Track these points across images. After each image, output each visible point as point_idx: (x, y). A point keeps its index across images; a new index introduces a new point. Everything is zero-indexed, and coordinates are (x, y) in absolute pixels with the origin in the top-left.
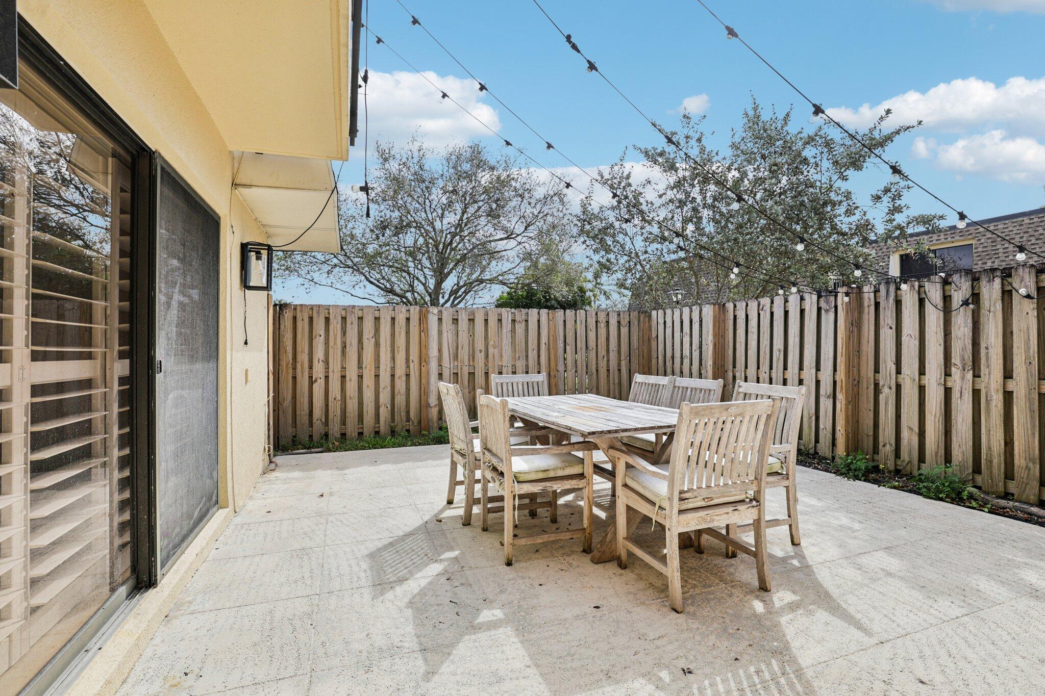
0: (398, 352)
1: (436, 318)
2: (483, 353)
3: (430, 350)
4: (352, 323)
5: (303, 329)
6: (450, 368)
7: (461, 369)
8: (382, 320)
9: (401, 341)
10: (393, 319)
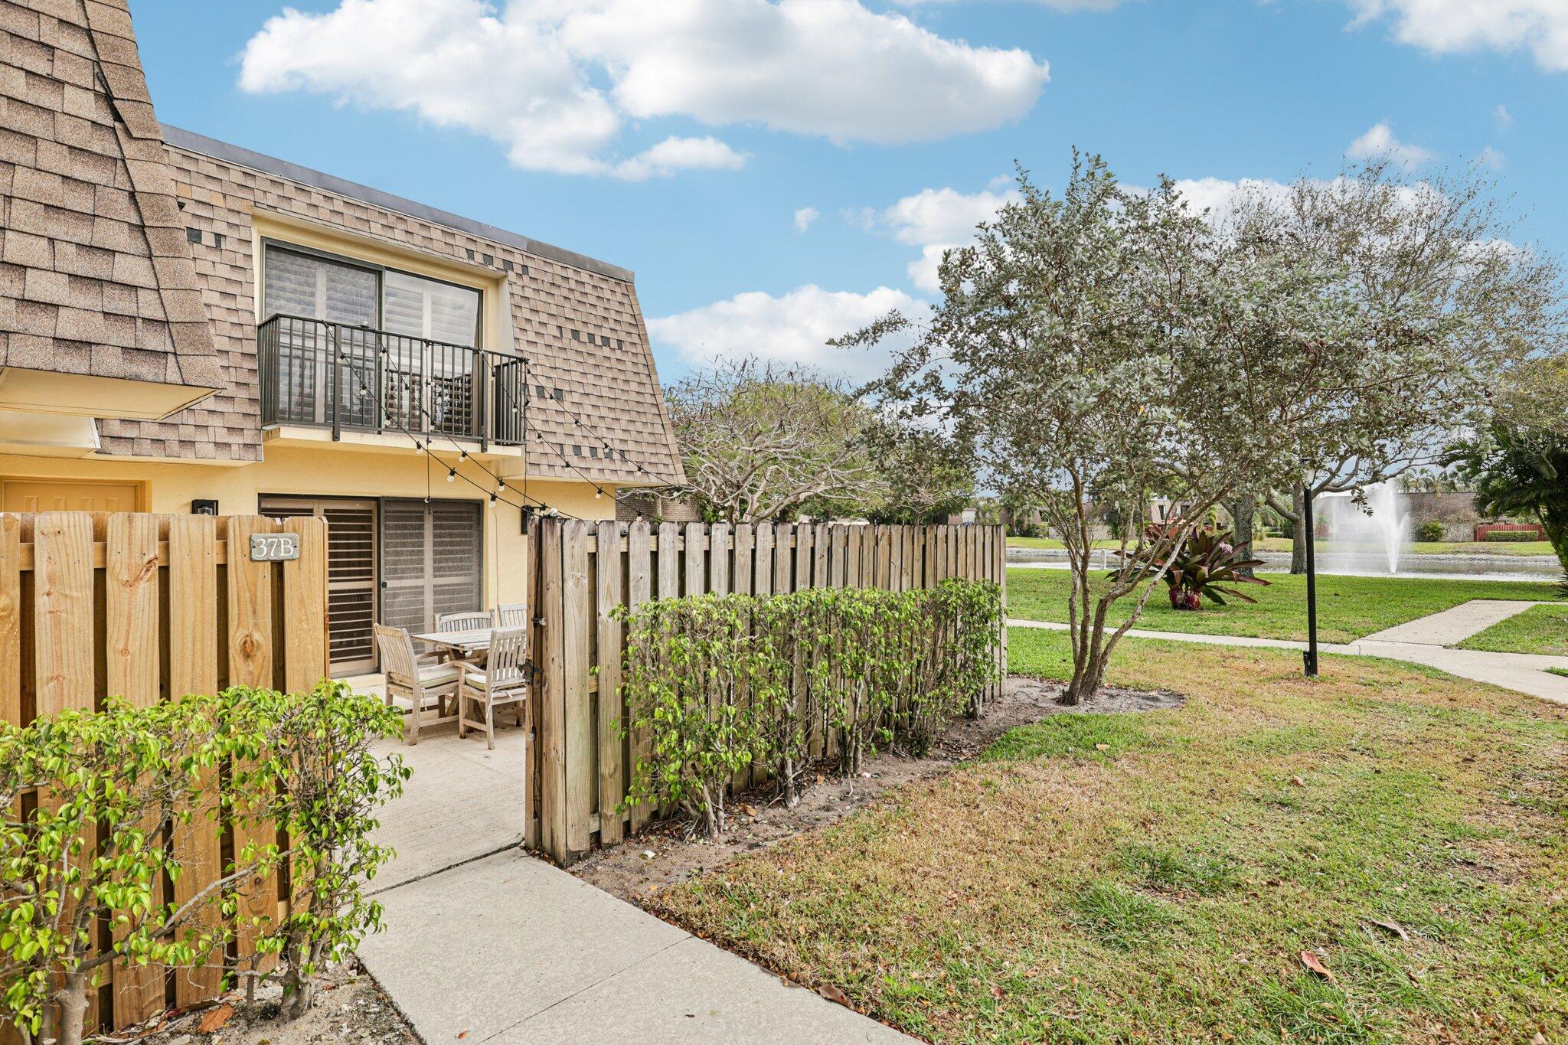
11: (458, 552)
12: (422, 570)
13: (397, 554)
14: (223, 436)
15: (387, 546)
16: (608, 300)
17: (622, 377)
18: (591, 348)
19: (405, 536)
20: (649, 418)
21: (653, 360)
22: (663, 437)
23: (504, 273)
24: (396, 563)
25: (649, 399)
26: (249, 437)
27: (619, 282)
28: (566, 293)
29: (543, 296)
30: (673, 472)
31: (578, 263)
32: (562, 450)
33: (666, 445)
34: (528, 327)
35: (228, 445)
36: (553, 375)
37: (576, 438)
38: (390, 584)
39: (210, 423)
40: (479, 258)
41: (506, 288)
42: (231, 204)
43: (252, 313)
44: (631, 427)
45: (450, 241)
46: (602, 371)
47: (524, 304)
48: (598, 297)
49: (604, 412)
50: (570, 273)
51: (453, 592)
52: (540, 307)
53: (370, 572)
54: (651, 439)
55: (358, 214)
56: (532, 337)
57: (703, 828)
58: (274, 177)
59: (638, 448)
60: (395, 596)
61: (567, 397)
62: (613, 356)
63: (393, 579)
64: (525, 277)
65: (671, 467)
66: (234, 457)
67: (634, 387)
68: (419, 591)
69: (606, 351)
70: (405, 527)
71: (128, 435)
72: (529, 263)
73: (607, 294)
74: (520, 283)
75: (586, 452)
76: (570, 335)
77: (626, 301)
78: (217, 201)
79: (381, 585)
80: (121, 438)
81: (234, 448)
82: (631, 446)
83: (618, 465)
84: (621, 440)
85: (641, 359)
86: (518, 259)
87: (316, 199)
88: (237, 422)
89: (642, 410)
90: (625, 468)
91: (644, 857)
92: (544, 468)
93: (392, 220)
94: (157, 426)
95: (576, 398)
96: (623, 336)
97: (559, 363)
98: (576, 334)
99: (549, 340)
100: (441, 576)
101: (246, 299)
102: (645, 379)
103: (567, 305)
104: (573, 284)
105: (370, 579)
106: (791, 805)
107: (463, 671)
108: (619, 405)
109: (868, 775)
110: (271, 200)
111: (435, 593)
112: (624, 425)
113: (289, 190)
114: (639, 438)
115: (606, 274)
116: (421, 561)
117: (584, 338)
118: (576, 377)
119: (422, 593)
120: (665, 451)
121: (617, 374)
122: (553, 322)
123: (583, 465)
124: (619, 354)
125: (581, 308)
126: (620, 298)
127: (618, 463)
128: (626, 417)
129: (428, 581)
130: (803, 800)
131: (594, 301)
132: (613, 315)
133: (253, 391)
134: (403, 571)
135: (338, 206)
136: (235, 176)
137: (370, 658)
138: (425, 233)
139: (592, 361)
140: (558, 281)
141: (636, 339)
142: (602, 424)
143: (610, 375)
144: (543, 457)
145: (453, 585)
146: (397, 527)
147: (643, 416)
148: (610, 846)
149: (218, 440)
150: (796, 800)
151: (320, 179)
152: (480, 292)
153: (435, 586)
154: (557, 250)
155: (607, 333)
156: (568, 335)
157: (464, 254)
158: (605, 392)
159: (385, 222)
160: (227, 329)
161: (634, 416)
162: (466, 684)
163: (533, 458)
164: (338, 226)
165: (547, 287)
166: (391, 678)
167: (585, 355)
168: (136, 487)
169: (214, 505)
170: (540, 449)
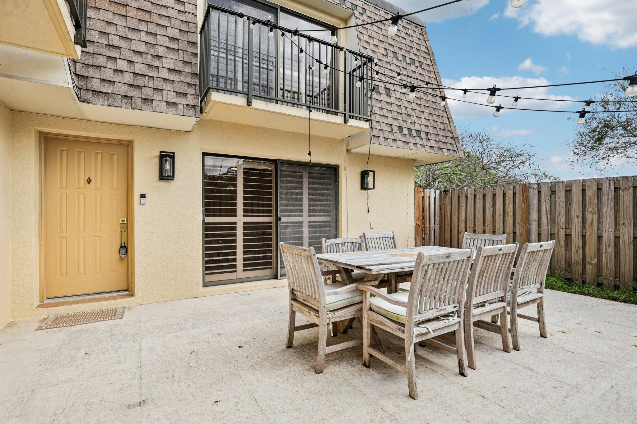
0: (508, 217)
1: (536, 192)
2: (580, 219)
3: (531, 215)
4: (479, 199)
5: (455, 203)
6: (548, 230)
7: (558, 231)
8: (497, 195)
9: (510, 209)
10: (504, 194)
11: (323, 200)
12: (302, 211)
13: (288, 199)
14: (173, 98)
15: (281, 194)
16: (412, 36)
17: (423, 85)
18: (404, 64)
19: (292, 188)
21: (439, 76)
22: (449, 125)
23: (351, 11)
24: (287, 205)
26: (191, 100)
27: (417, 26)
29: (375, 29)
30: (456, 149)
32: (392, 129)
33: (451, 132)
34: (367, 46)
35: (176, 104)
36: (384, 79)
37: (400, 122)
38: (284, 219)
39: (164, 87)
41: (354, 21)
43: (195, 15)
44: (430, 118)
46: (411, 80)
47: (365, 32)
48: (406, 33)
49: (414, 106)
51: (320, 227)
52: (374, 35)
53: (270, 211)
54: (442, 127)
56: (370, 53)
59: (435, 132)
60: (286, 227)
61: (393, 95)
62: (417, 71)
63: (285, 216)
64: (364, 15)
65: (455, 146)
66: (180, 113)
67: (430, 92)
68: (300, 225)
69: (413, 68)
70: (292, 182)
71: (105, 91)
72: (366, 7)
73: (411, 33)
74: (361, 18)
75: (406, 131)
76: (392, 55)
77: (422, 38)
79: (278, 219)
80: (100, 92)
81: (180, 107)
82: (431, 130)
83: (424, 142)
84: (425, 125)
85: (433, 75)
86: (359, 4)
88: (183, 88)
89: (436, 107)
90: (429, 144)
92: (382, 139)
94: (126, 86)
95: (398, 95)
96: (422, 59)
97: (387, 72)
98: (395, 54)
99: (380, 57)
100: (314, 216)
101: (191, 6)
105: (271, 216)
107: (368, 295)
108: (423, 102)
111: (310, 227)
112: (426, 116)
114: (435, 125)
115: (410, 20)
116: (301, 205)
117: (400, 58)
118: (397, 81)
119: (302, 226)
120: (451, 135)
121: (420, 83)
122: (382, 45)
123: (404, 140)
124: (420, 70)
125: (397, 39)
126: (418, 36)
127: (424, 140)
128: (427, 111)
129: (305, 219)
131: (404, 36)
132: (415, 46)
133: (194, 68)
134: (291, 211)
137: (271, 268)
139: (405, 73)
140: (383, 20)
141: (429, 63)
142: (414, 114)
143: (416, 82)
144: (381, 132)
145: (321, 222)
146: (287, 182)
147: (436, 111)
149: (169, 100)
153: (310, 222)
155: (413, 56)
156: (390, 54)
160: (178, 24)
161: (431, 111)
162: (371, 309)
163: (375, 132)
165: (377, 23)
166: (294, 294)
167: (401, 68)
168: (128, 145)
169: (172, 156)
170: (378, 127)
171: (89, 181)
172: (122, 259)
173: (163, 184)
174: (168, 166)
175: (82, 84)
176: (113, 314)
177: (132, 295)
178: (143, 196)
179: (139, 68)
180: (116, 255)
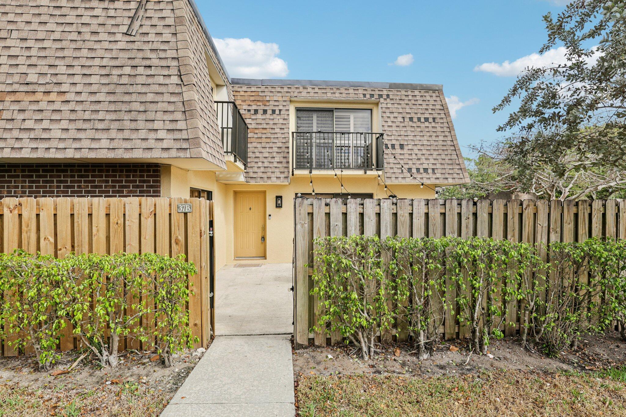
16: (428, 101)
17: (435, 134)
18: (419, 124)
20: (449, 152)
21: (452, 124)
22: (457, 160)
23: (379, 100)
25: (449, 143)
26: (286, 174)
27: (434, 91)
28: (407, 102)
29: (396, 106)
31: (413, 87)
32: (402, 170)
33: (459, 164)
34: (388, 120)
35: (280, 177)
36: (399, 138)
37: (410, 165)
39: (276, 171)
40: (368, 96)
41: (380, 106)
42: (284, 99)
44: (438, 157)
45: (356, 92)
46: (424, 133)
47: (387, 111)
48: (423, 100)
49: (424, 152)
50: (409, 93)
52: (394, 110)
54: (450, 162)
55: (323, 91)
56: (390, 124)
57: (359, 353)
58: (297, 86)
59: (442, 167)
61: (406, 148)
62: (430, 126)
64: (388, 99)
65: (461, 175)
66: (281, 181)
67: (441, 138)
69: (427, 124)
72: (390, 93)
73: (428, 98)
74: (386, 102)
75: (414, 171)
76: (408, 120)
77: (438, 99)
78: (280, 99)
80: (252, 177)
81: (282, 178)
82: (438, 166)
83: (431, 175)
84: (433, 164)
85: (446, 125)
86: (385, 92)
87: (309, 90)
88: (282, 170)
89: (445, 149)
90: (435, 176)
91: (327, 357)
92: (393, 179)
93: (335, 90)
94: (262, 173)
95: (410, 147)
96: (436, 116)
97: (402, 133)
98: (411, 119)
99: (398, 124)
102: (447, 134)
103: (407, 107)
104: (410, 97)
106: (421, 358)
108: (432, 148)
109: (491, 356)
110: (296, 94)
112: (435, 156)
113: (301, 89)
114: (443, 162)
115: (427, 89)
117: (415, 120)
118: (410, 138)
120: (458, 167)
121: (431, 133)
122: (401, 116)
124: (433, 124)
125: (414, 107)
126: (435, 98)
128: (436, 153)
130: (432, 358)
131: (421, 103)
132: (431, 107)
133: (288, 159)
135: (316, 90)
136: (286, 89)
138: (347, 92)
139: (419, 129)
140: (404, 97)
141: (443, 116)
142: (423, 157)
143: (428, 134)
144: (393, 174)
148: (319, 347)
150: (425, 356)
151: (311, 83)
152: (371, 110)
154: (403, 84)
155: (427, 116)
156: (407, 120)
157: (362, 96)
158: (425, 143)
159: (332, 92)
161: (440, 152)
163: (388, 175)
164: (317, 97)
165: (398, 102)
167: (416, 127)
168: (265, 192)
169: (281, 197)
170: (392, 171)
171: (250, 209)
172: (262, 243)
173: (278, 209)
174: (279, 202)
175: (247, 176)
176: (257, 265)
177: (266, 259)
178: (270, 215)
179: (266, 164)
180: (260, 241)
